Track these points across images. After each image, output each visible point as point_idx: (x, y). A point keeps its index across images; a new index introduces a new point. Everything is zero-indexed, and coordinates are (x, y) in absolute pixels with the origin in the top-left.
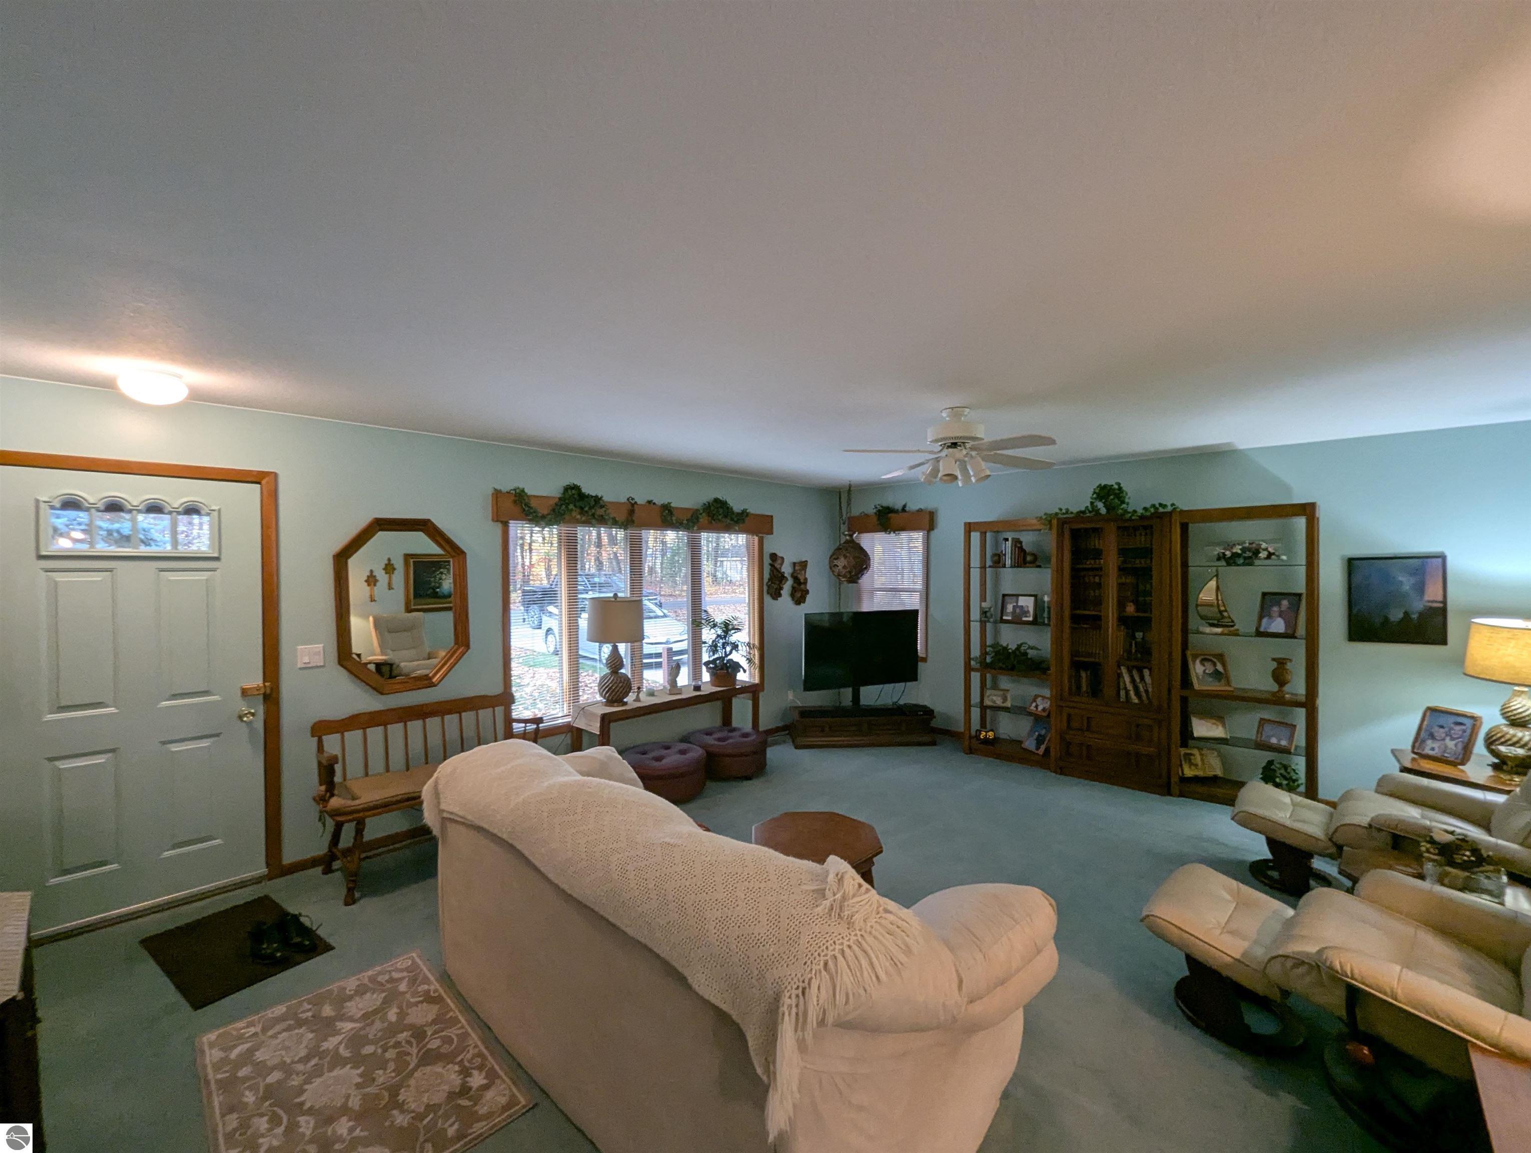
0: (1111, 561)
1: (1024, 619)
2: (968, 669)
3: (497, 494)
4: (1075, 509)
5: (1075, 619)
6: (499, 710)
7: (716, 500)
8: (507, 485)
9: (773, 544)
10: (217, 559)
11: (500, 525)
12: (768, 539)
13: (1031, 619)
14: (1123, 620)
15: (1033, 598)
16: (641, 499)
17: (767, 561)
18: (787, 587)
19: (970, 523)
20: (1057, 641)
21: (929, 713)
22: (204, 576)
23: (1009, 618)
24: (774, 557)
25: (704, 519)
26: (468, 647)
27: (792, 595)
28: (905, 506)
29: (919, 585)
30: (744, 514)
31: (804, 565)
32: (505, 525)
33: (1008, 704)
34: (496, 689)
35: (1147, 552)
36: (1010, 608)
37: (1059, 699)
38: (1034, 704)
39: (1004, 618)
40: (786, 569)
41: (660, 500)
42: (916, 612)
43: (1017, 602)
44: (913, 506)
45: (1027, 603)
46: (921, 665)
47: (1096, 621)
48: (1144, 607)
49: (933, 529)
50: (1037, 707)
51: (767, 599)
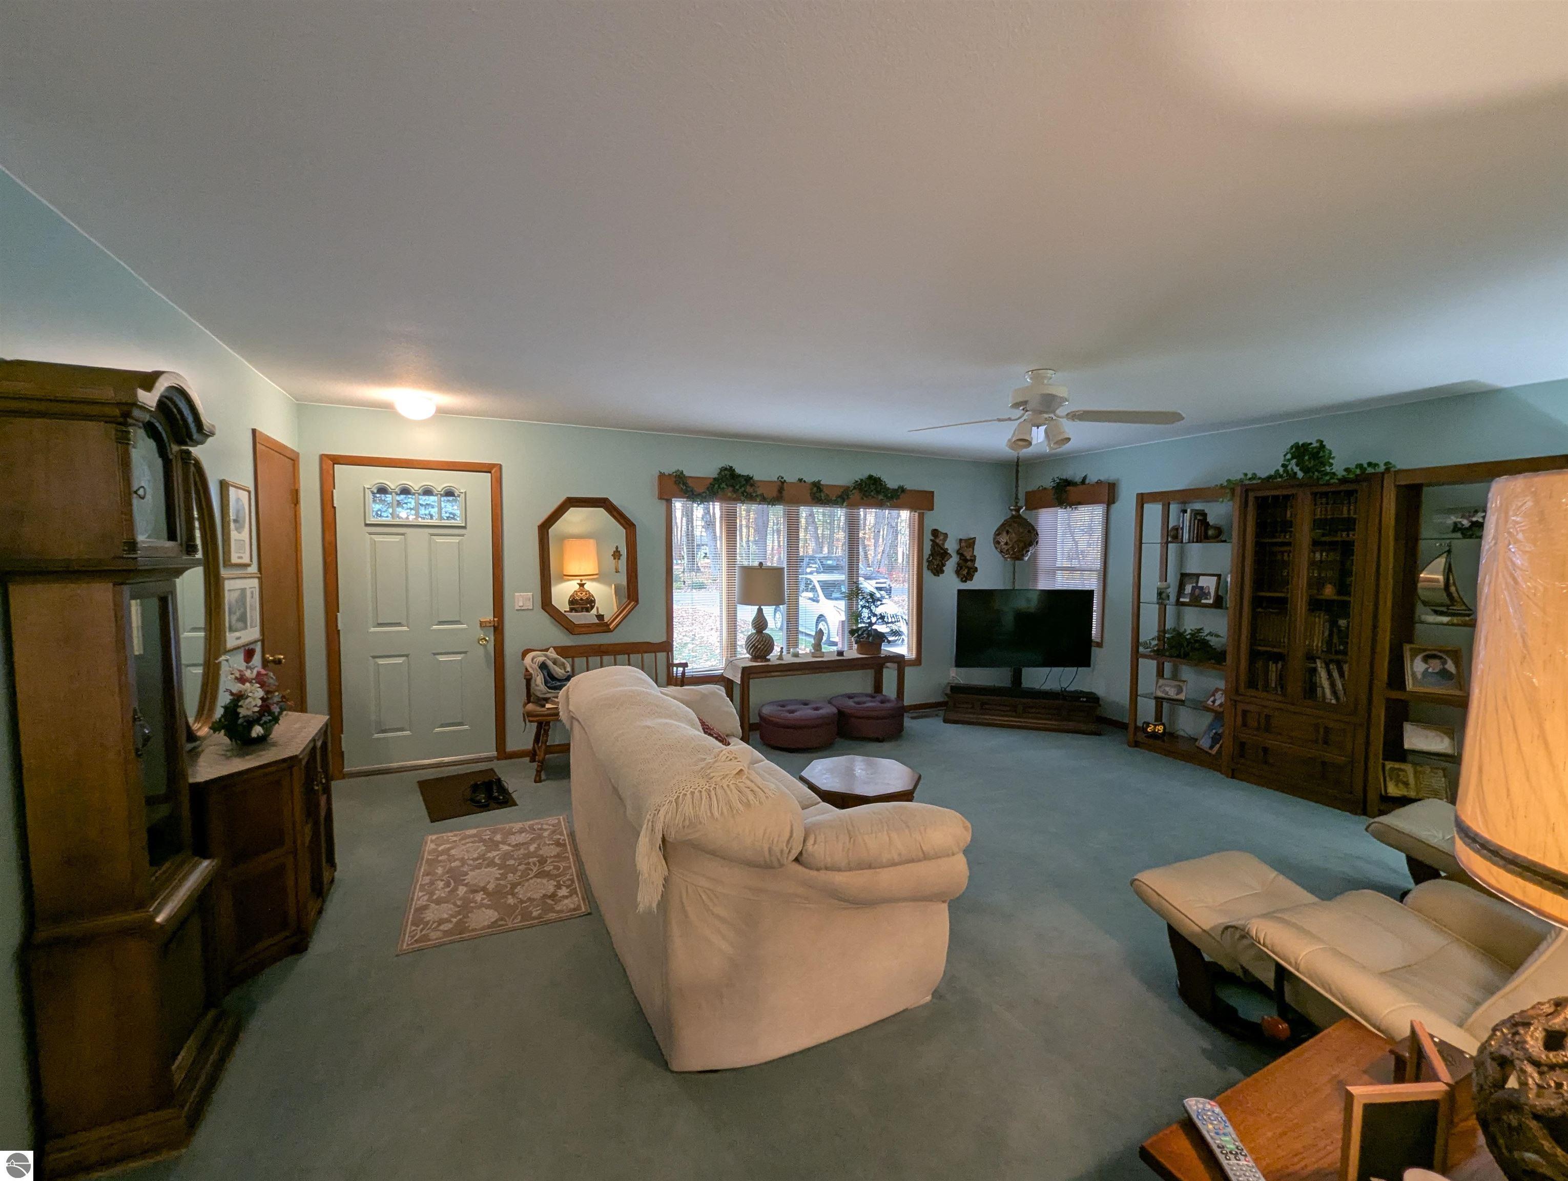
0: (1304, 533)
1: (1203, 601)
2: (1136, 655)
3: (662, 476)
4: (1264, 475)
5: (1257, 602)
6: (662, 656)
7: (870, 477)
8: (669, 469)
9: (934, 520)
10: (464, 527)
11: (664, 502)
12: (928, 515)
13: (1211, 601)
14: (1315, 605)
15: (1216, 578)
16: (791, 478)
17: (928, 536)
18: (951, 565)
19: (1142, 494)
20: (1236, 628)
21: (1093, 699)
22: (456, 540)
23: (1187, 600)
24: (935, 533)
25: (856, 495)
26: (637, 602)
27: (958, 572)
28: (1085, 478)
29: (1098, 565)
30: (902, 490)
31: (970, 543)
32: (669, 502)
33: (1182, 697)
34: (661, 638)
35: (1349, 524)
36: (1188, 589)
37: (1234, 694)
38: (1212, 699)
39: (1182, 600)
40: (951, 546)
41: (810, 478)
42: (1090, 593)
43: (1197, 582)
44: (1093, 478)
45: (1210, 583)
46: (1095, 650)
47: (1281, 604)
48: (1343, 588)
49: (1114, 503)
50: (1214, 702)
51: (927, 575)
